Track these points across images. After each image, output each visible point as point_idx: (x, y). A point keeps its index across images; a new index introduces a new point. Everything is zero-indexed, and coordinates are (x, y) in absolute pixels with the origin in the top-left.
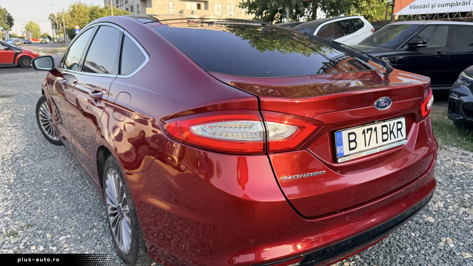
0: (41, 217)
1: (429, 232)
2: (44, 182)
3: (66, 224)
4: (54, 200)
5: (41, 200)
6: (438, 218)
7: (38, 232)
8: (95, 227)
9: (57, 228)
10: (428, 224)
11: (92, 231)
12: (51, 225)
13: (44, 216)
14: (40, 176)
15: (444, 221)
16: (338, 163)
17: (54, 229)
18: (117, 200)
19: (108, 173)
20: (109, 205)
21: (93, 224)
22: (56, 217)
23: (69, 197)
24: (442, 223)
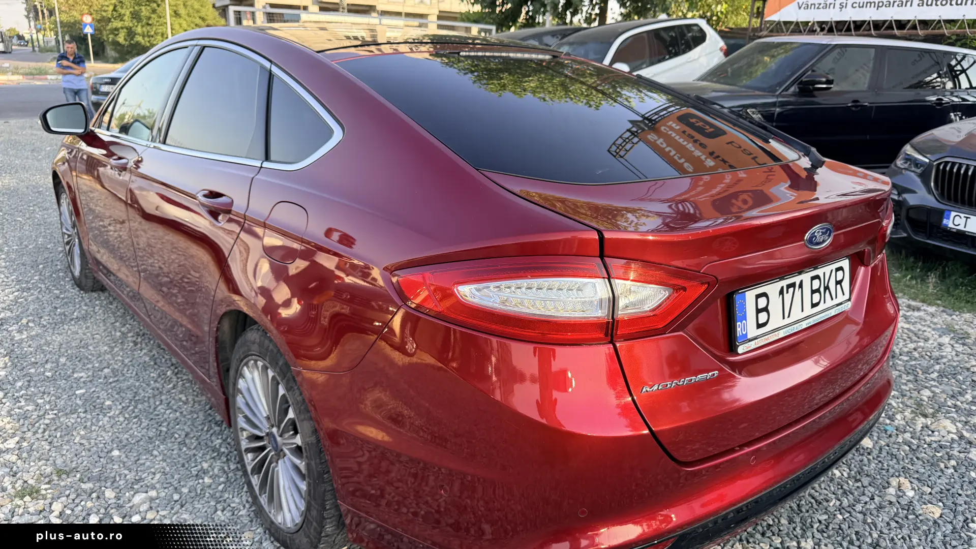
0: (83, 454)
1: (865, 468)
2: (75, 375)
3: (142, 468)
4: (105, 415)
5: (75, 416)
6: (879, 438)
7: (83, 486)
8: (205, 472)
9: (123, 476)
10: (862, 451)
11: (201, 481)
12: (108, 471)
13: (89, 451)
14: (63, 360)
15: (890, 445)
16: (738, 355)
17: (118, 479)
18: (265, 422)
19: (246, 364)
20: (243, 429)
21: (199, 467)
22: (116, 453)
23: (135, 407)
24: (887, 448)
